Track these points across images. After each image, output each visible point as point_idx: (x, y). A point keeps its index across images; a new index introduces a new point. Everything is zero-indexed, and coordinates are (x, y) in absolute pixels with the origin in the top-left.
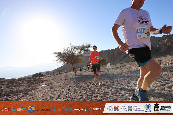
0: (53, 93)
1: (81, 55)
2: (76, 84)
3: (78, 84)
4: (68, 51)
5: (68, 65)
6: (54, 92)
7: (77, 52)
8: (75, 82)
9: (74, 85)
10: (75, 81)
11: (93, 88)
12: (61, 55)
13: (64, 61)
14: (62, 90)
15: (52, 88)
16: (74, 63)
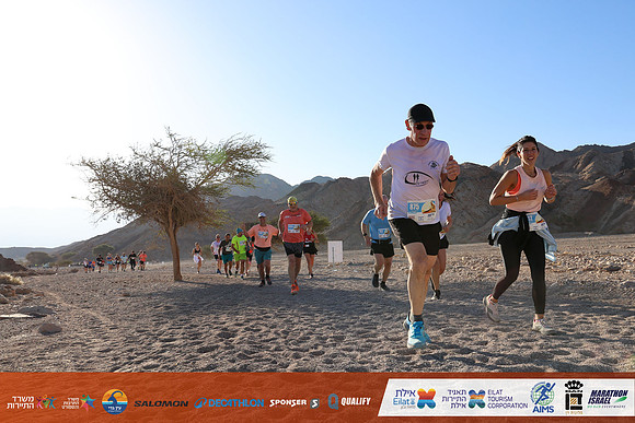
0: (52, 355)
1: (213, 191)
2: (170, 322)
4: (154, 163)
5: (146, 226)
6: (57, 353)
7: (194, 175)
8: (170, 314)
9: (164, 328)
10: (168, 308)
11: (247, 347)
12: (119, 176)
13: (130, 207)
14: (98, 344)
15: (48, 331)
16: (174, 221)
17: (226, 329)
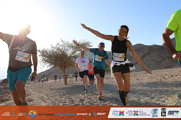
1: (75, 57)
2: (65, 97)
3: (68, 98)
7: (69, 52)
8: (64, 95)
11: (88, 104)
14: (44, 104)
15: (29, 101)
16: (64, 67)
17: (81, 99)
